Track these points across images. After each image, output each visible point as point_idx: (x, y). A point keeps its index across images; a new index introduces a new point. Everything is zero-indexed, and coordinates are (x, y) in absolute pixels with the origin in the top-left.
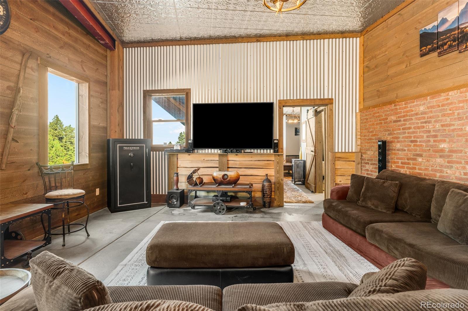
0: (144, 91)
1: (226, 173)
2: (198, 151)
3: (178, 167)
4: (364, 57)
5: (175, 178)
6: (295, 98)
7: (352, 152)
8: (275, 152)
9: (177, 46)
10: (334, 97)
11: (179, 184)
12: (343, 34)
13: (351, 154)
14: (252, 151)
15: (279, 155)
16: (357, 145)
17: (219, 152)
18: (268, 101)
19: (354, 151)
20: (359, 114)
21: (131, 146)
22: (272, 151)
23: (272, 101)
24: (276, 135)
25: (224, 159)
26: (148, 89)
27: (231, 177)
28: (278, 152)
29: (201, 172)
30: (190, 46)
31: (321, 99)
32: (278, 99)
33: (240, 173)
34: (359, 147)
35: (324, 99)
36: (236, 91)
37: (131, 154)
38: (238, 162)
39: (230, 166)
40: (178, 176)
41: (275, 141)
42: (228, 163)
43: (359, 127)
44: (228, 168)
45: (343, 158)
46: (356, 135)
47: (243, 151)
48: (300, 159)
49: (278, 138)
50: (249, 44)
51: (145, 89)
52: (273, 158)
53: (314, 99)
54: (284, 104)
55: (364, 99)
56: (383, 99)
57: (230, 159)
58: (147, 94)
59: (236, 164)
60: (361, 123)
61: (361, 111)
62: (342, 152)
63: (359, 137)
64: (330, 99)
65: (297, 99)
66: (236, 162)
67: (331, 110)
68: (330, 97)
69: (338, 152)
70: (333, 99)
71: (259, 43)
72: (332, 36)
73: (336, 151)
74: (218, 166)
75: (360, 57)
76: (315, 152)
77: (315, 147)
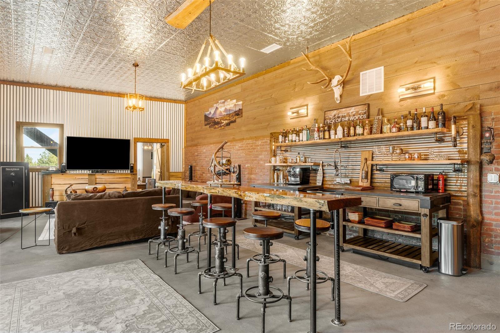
0: (17, 122)
1: (95, 186)
2: (70, 171)
3: (52, 184)
4: (187, 117)
5: (51, 192)
6: (145, 137)
7: (180, 172)
8: (131, 172)
9: (51, 90)
10: (169, 139)
11: (54, 197)
12: (175, 101)
13: (179, 173)
14: (115, 171)
15: (134, 174)
16: (183, 168)
17: (88, 172)
18: (127, 138)
19: (181, 171)
20: (184, 150)
21: (12, 168)
22: (129, 172)
23: (129, 139)
24: (132, 161)
25: (93, 177)
26: (21, 121)
27: (99, 189)
28: (133, 172)
29: (74, 187)
30: (63, 91)
31: (161, 139)
32: (134, 137)
33: (107, 187)
34: (184, 169)
35: (164, 139)
36: (102, 129)
37: (13, 174)
38: (104, 180)
39: (97, 182)
40: (53, 191)
41: (132, 165)
42: (96, 180)
43: (184, 157)
44: (96, 183)
45: (174, 176)
46: (182, 162)
47: (107, 172)
48: (152, 178)
49: (133, 163)
50: (112, 97)
51: (18, 120)
52: (130, 176)
53: (157, 139)
54: (137, 140)
55: (187, 141)
56: (193, 143)
57: (97, 177)
58: (19, 125)
59: (102, 181)
60: (185, 155)
61: (185, 147)
62: (174, 172)
63: (184, 163)
64: (167, 139)
65: (146, 138)
66: (102, 179)
67: (168, 146)
68: (167, 138)
69: (172, 172)
70: (169, 140)
71: (120, 98)
72: (169, 101)
73: (171, 171)
74: (87, 182)
75: (185, 116)
76: (161, 172)
77: (161, 169)
